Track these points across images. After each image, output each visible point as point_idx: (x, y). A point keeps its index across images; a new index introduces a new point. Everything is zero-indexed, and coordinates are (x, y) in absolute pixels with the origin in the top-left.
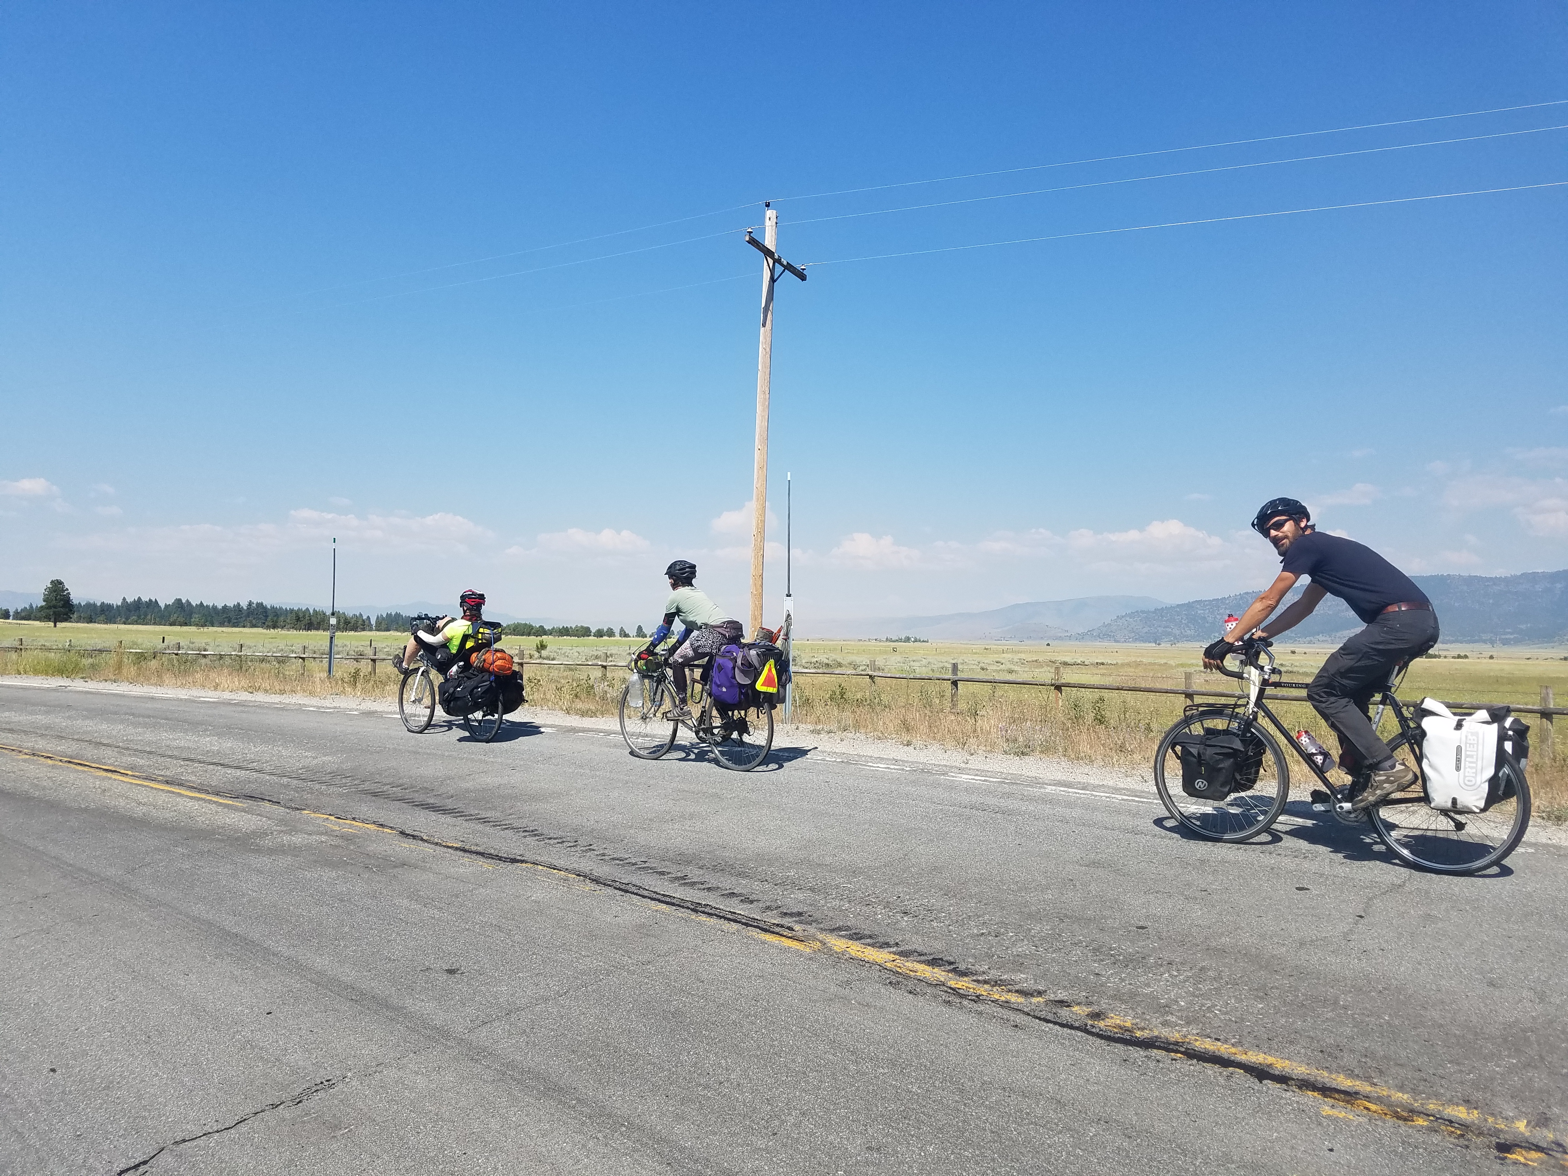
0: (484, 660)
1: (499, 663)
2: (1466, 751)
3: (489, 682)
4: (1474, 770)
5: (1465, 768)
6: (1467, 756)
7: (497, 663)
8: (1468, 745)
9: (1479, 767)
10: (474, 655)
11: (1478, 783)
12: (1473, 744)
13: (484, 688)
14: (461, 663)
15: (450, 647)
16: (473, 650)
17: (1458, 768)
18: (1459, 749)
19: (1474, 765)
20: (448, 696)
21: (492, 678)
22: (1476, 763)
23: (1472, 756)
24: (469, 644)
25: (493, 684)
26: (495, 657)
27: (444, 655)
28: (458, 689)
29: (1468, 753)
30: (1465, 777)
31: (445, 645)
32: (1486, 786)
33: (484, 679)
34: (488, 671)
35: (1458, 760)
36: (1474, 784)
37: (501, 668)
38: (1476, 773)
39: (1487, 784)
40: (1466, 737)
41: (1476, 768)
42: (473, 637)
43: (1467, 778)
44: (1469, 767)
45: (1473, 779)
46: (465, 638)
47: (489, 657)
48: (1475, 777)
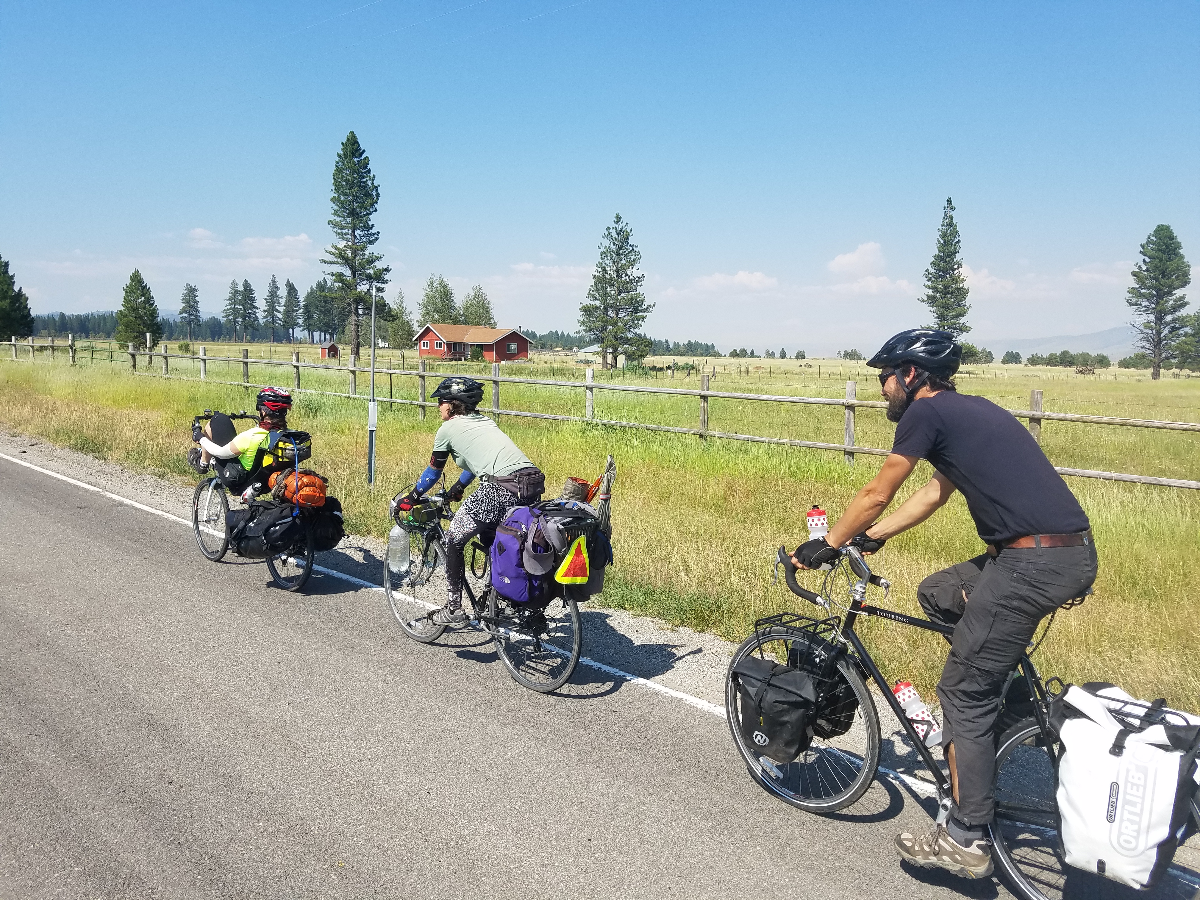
0: (286, 487)
1: (304, 492)
2: (1125, 793)
3: (291, 519)
4: (1136, 827)
5: (1122, 820)
6: (1127, 802)
7: (302, 492)
8: (1129, 785)
9: (1144, 824)
10: (274, 476)
11: (1141, 847)
12: (1138, 786)
13: (285, 527)
14: (258, 485)
15: (243, 462)
16: (271, 469)
17: (1111, 818)
18: (1114, 788)
19: (1136, 819)
20: (238, 533)
21: (296, 512)
22: (1140, 815)
23: (1134, 804)
24: (267, 461)
25: (297, 520)
26: (300, 483)
27: (234, 473)
28: (251, 524)
29: (1128, 797)
30: (1120, 834)
31: (235, 460)
32: (1154, 853)
33: (285, 513)
34: (290, 501)
35: (1112, 805)
36: (1134, 849)
37: (307, 498)
38: (1138, 832)
39: (1155, 850)
40: (1128, 771)
41: (1139, 824)
42: (270, 453)
43: (1123, 837)
44: (1129, 820)
45: (1133, 841)
46: (261, 453)
47: (292, 482)
48: (1137, 838)
